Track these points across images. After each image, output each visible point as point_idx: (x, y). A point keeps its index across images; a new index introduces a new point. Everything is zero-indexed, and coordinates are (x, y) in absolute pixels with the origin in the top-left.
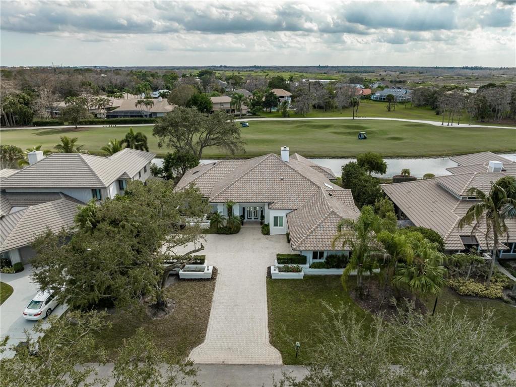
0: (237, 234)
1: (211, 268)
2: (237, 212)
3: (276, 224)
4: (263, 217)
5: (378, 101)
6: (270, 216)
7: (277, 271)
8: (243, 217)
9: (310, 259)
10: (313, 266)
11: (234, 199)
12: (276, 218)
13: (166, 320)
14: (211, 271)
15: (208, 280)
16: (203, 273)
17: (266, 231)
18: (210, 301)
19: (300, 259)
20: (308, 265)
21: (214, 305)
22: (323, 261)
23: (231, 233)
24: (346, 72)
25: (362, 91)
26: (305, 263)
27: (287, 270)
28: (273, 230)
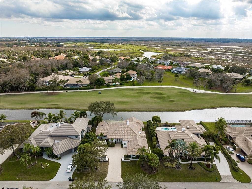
0: (114, 147)
1: (108, 158)
2: (114, 141)
3: (124, 145)
4: (121, 142)
5: (174, 73)
6: (123, 143)
7: (124, 160)
8: (116, 142)
9: (132, 156)
10: (132, 158)
11: (113, 138)
12: (124, 143)
13: (98, 172)
14: (108, 160)
15: (107, 162)
16: (105, 160)
17: (122, 146)
18: (108, 167)
19: (129, 156)
20: (131, 158)
21: (109, 168)
22: (135, 157)
23: (113, 147)
24: (166, 45)
25: (167, 68)
26: (131, 157)
27: (126, 159)
28: (124, 146)
